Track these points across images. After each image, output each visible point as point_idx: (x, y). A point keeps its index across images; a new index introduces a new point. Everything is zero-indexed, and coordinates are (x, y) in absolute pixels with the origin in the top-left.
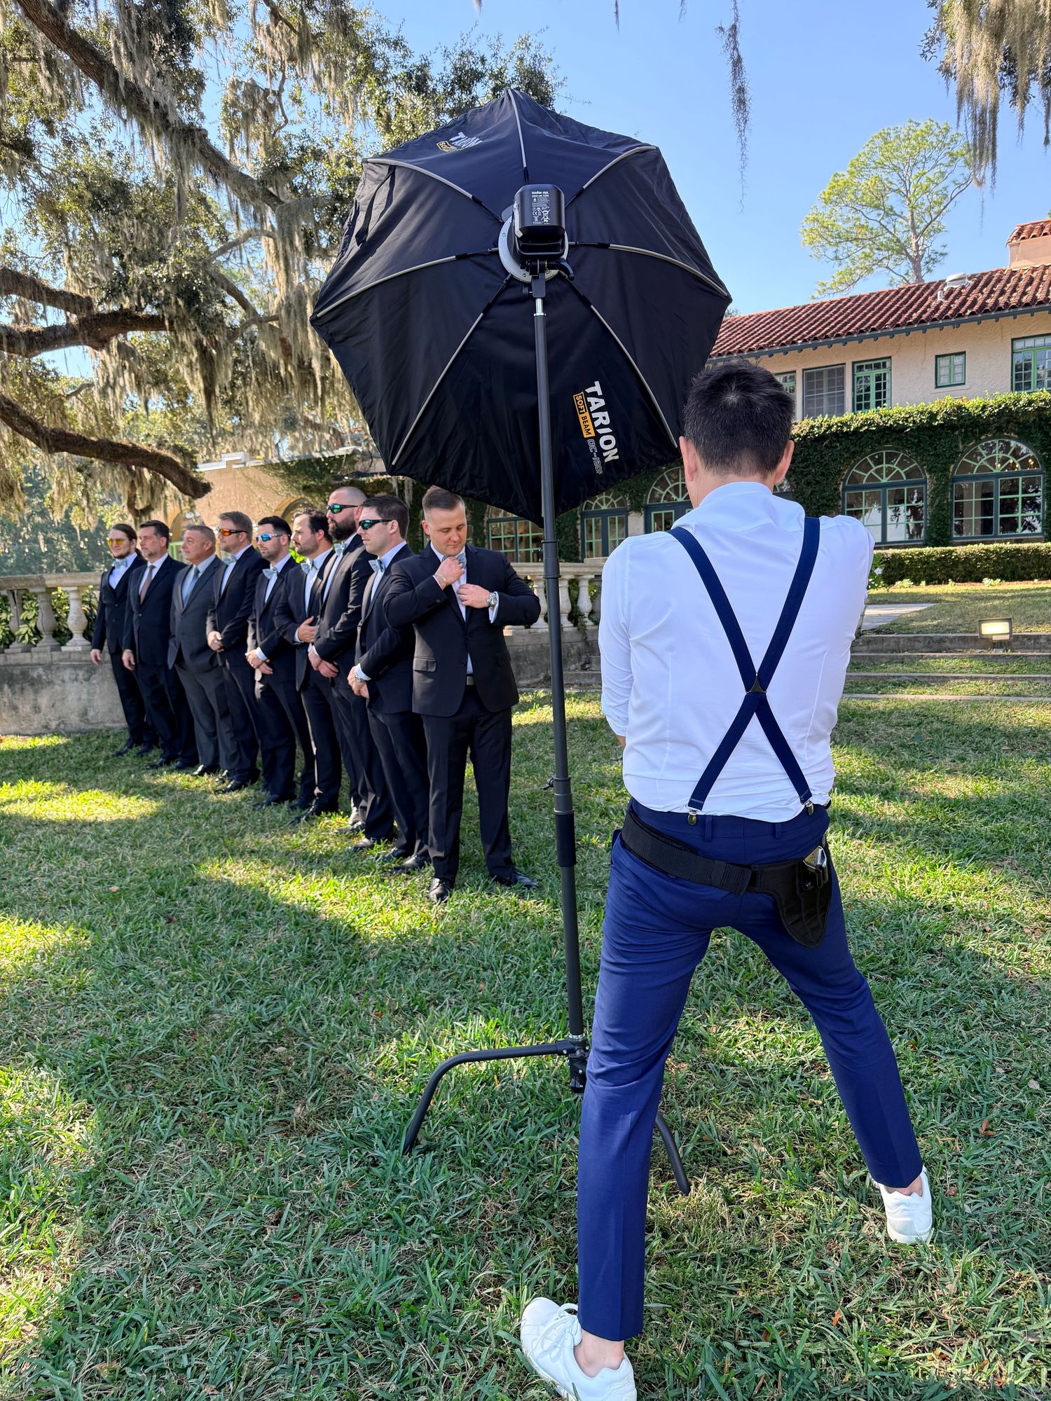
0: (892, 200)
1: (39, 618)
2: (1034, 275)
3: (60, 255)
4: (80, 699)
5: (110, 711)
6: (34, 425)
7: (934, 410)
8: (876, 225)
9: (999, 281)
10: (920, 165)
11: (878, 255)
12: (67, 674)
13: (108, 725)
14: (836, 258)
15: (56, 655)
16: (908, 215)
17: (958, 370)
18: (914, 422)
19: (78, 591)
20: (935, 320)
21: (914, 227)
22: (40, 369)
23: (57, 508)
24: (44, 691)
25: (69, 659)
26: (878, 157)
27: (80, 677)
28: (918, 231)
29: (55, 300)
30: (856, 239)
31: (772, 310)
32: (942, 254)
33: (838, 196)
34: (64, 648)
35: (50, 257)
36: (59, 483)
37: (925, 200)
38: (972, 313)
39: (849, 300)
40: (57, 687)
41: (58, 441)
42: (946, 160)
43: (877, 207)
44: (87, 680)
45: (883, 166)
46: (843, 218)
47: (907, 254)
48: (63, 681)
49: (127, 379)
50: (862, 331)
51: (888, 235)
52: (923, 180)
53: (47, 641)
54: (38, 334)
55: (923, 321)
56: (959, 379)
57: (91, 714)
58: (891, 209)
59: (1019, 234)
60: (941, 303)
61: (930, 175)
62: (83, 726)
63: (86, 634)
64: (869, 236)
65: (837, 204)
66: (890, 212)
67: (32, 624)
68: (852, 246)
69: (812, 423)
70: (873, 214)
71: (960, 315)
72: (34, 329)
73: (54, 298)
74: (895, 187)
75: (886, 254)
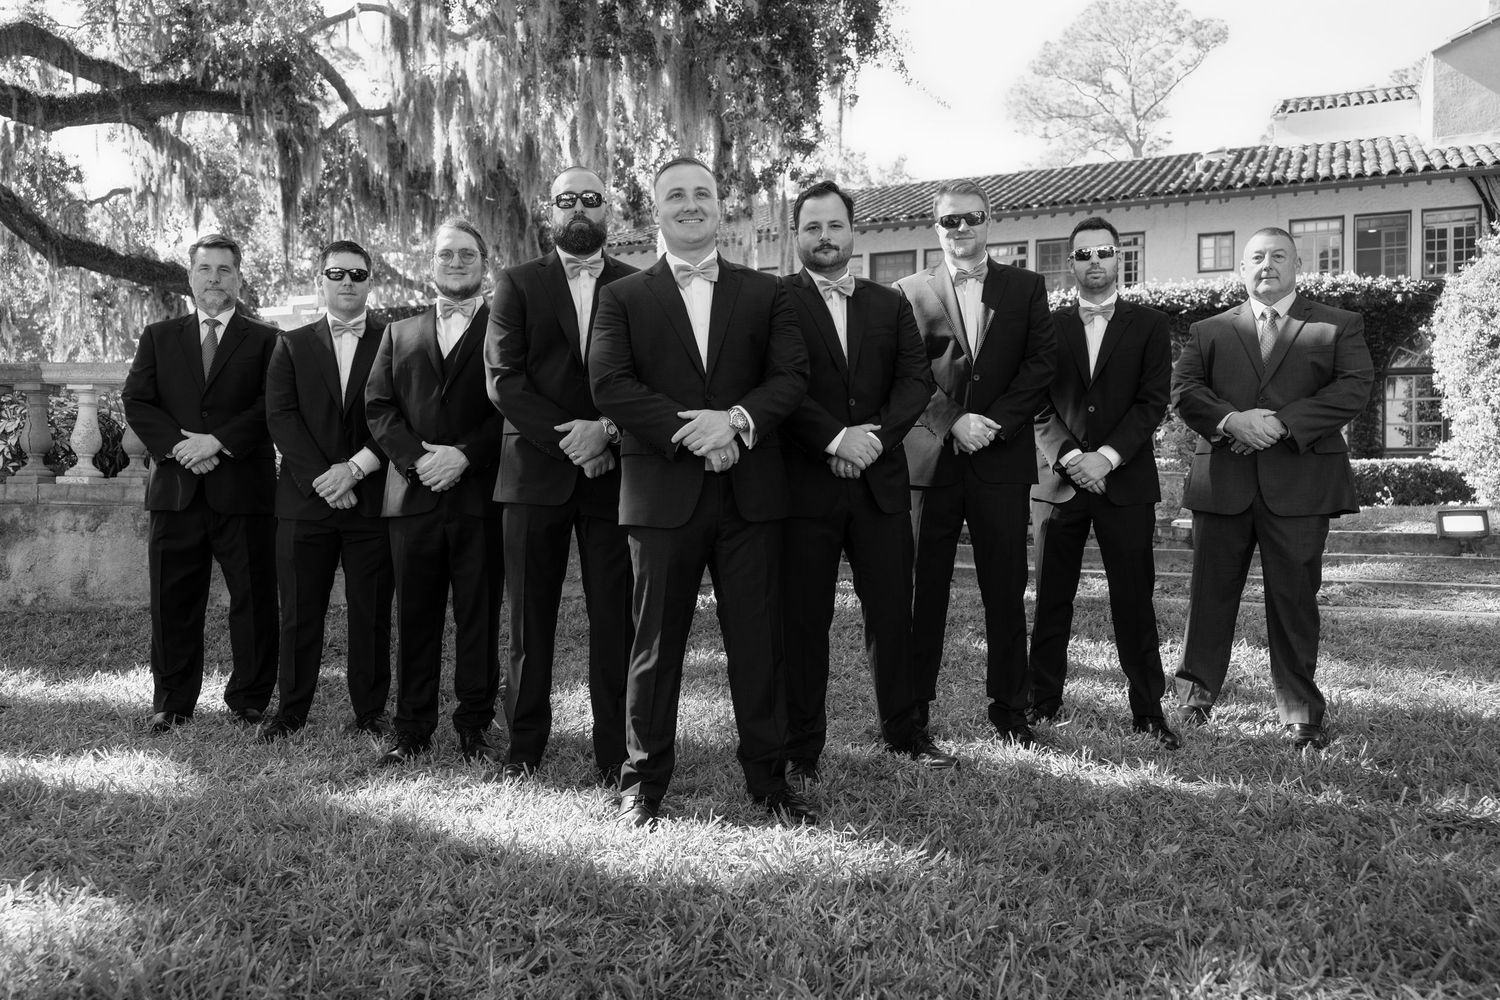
0: (1112, 77)
1: (26, 431)
2: (1307, 152)
3: (100, 27)
4: (76, 559)
5: (124, 580)
6: (40, 226)
7: (1218, 289)
8: (1091, 102)
9: (1265, 156)
10: (1141, 41)
11: (1093, 136)
12: (60, 520)
13: (118, 602)
14: (1046, 136)
15: (46, 489)
16: (1127, 94)
17: (1226, 253)
18: (1192, 302)
19: (92, 392)
20: (1200, 190)
21: (1134, 110)
22: (58, 165)
23: (58, 348)
24: (19, 545)
25: (66, 496)
26: (1095, 28)
27: (82, 524)
28: (1141, 113)
29: (90, 70)
30: (1069, 116)
31: (993, 173)
32: (1166, 142)
33: (1048, 65)
34: (59, 480)
35: (87, 29)
36: (66, 317)
37: (1149, 79)
38: (1245, 186)
39: (1086, 167)
40: (41, 539)
41: (75, 252)
42: (1173, 37)
43: (1094, 82)
44: (93, 530)
45: (1099, 38)
46: (1056, 91)
47: (1128, 139)
48: (53, 530)
49: (175, 186)
50: (1111, 199)
51: (1106, 114)
52: (1147, 57)
53: (34, 467)
54: (63, 101)
55: (1185, 191)
56: (1226, 264)
57: (93, 583)
58: (1110, 87)
59: (1284, 107)
60: (1201, 175)
61: (1155, 51)
62: (77, 603)
63: (97, 461)
64: (1083, 114)
65: (1047, 74)
66: (1108, 90)
67: (12, 441)
68: (1063, 124)
69: (1063, 296)
70: (1090, 90)
71: (1230, 187)
72: (59, 94)
73: (87, 67)
74: (1114, 63)
75: (1103, 136)
